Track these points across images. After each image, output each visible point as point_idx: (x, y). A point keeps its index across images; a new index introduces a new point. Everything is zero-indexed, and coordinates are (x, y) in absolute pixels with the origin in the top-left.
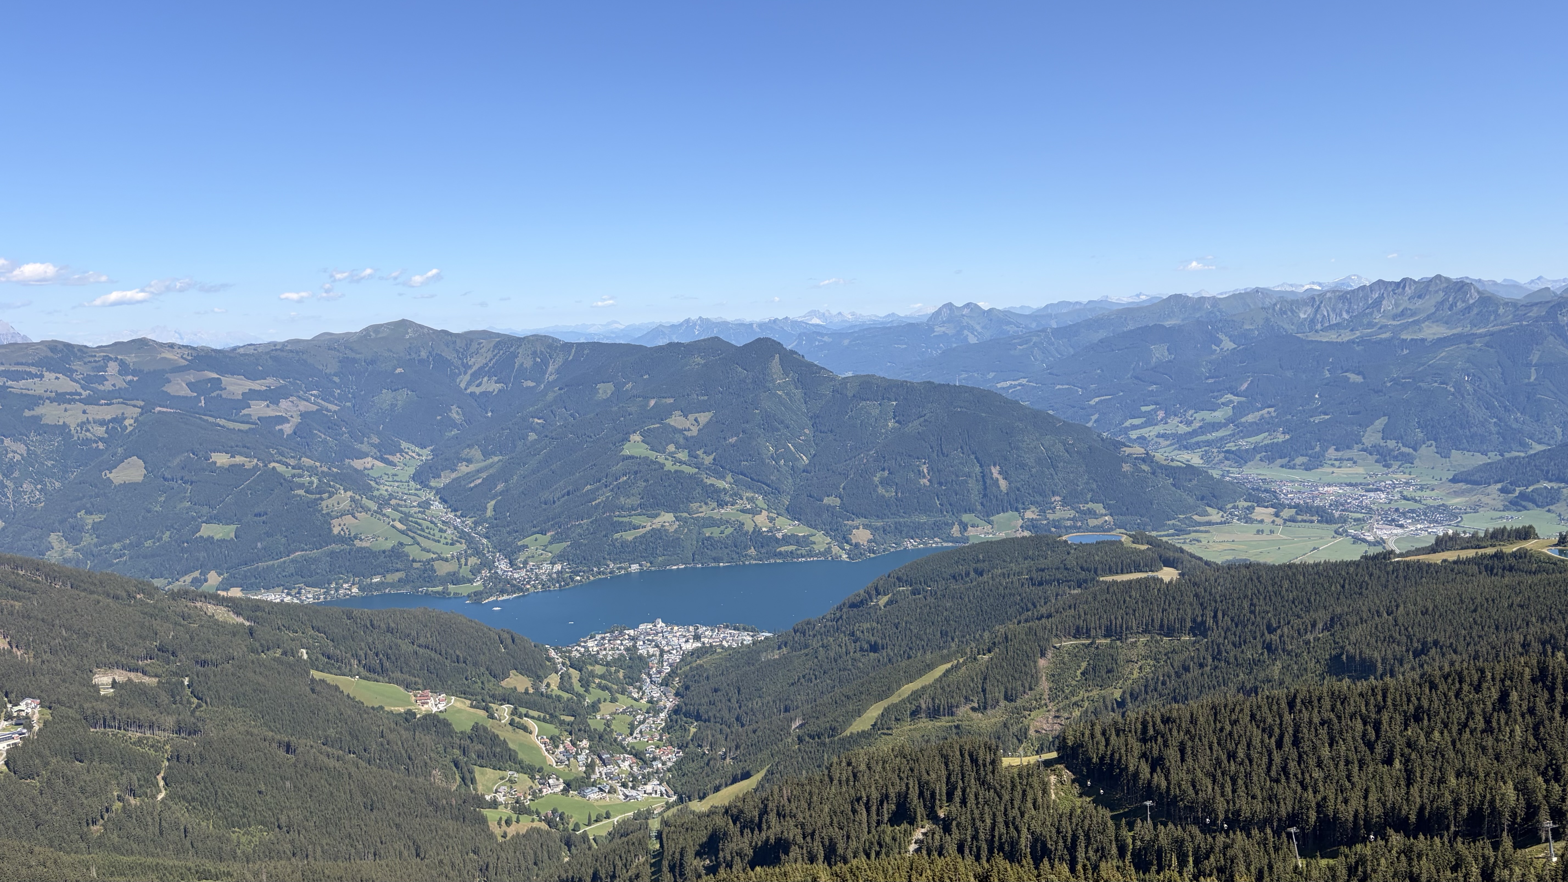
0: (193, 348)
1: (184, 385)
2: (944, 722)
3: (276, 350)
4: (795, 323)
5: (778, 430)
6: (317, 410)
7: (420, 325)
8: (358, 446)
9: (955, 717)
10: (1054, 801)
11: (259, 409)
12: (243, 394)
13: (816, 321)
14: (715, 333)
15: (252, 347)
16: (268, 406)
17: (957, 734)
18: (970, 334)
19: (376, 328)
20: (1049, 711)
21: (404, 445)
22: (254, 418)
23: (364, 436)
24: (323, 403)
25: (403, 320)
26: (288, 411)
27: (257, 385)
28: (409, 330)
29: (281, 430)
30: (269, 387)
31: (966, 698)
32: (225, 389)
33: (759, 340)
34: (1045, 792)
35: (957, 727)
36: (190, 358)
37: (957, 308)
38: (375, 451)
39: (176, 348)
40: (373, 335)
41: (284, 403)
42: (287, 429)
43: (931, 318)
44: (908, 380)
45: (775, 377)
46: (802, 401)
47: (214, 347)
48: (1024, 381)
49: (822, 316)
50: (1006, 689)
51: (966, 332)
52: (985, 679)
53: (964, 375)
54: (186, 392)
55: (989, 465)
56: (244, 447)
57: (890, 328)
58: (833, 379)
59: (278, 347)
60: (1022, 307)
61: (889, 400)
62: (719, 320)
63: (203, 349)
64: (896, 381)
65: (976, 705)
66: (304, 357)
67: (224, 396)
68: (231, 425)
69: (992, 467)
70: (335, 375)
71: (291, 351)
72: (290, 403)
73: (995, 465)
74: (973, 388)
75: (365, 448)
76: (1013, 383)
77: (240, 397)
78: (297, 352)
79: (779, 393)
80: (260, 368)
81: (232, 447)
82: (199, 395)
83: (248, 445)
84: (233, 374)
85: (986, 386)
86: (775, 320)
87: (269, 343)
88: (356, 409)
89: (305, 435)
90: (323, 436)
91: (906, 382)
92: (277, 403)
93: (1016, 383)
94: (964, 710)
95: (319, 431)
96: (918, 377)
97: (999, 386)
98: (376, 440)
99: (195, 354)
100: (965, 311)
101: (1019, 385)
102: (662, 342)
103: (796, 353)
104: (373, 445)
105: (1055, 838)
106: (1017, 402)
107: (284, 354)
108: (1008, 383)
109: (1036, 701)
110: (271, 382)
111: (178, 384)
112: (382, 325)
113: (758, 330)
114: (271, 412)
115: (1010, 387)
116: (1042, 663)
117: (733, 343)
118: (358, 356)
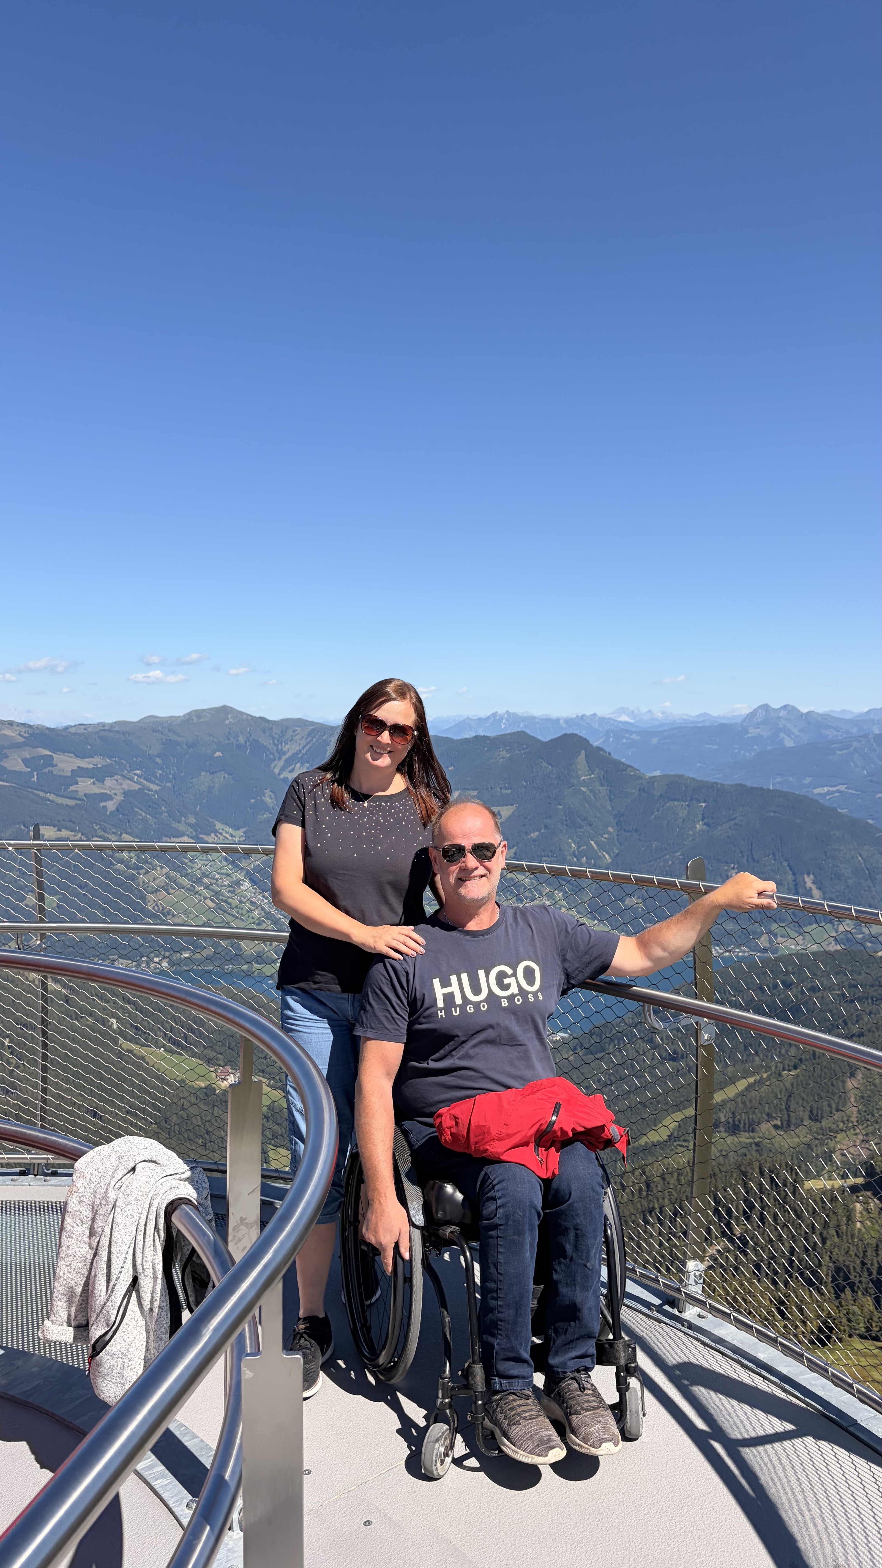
0: (30, 726)
1: (20, 761)
2: (744, 1138)
3: (105, 730)
4: (602, 720)
5: (581, 827)
6: (140, 789)
7: (239, 712)
8: (175, 825)
9: (755, 1134)
10: (860, 1230)
11: (85, 786)
12: (72, 771)
13: (624, 718)
14: (521, 727)
15: (83, 727)
16: (94, 783)
17: (757, 1151)
18: (785, 736)
19: (198, 713)
20: (856, 1134)
21: (219, 826)
22: (81, 794)
23: (182, 815)
24: (145, 782)
25: (224, 706)
26: (113, 789)
27: (85, 764)
28: (229, 716)
29: (105, 807)
30: (96, 765)
31: (768, 1115)
32: (56, 765)
33: (565, 736)
34: (850, 1219)
35: (757, 1144)
36: (26, 735)
37: (774, 709)
38: (191, 830)
39: (15, 725)
40: (195, 720)
41: (109, 782)
42: (111, 806)
43: (745, 719)
44: (719, 781)
45: (580, 773)
46: (607, 798)
47: (48, 725)
48: (842, 788)
49: (632, 714)
50: (811, 1107)
51: (782, 735)
52: (790, 1096)
53: (779, 779)
54: (21, 767)
55: (802, 874)
56: (71, 821)
57: (701, 728)
58: (640, 777)
59: (106, 728)
60: (843, 711)
61: (699, 801)
62: (525, 715)
63: (39, 728)
64: (707, 782)
65: (779, 1123)
66: (130, 738)
67: (55, 772)
68: (59, 800)
69: (806, 876)
70: (158, 756)
71: (118, 732)
72: (115, 782)
73: (808, 874)
74: (787, 793)
75: (182, 827)
76: (831, 789)
77: (69, 774)
78: (124, 733)
79: (583, 789)
80: (89, 747)
81: (59, 821)
82: (33, 770)
83: (74, 820)
84: (64, 752)
85: (803, 792)
86: (583, 717)
87: (99, 724)
88: (176, 789)
89: (127, 812)
90: (144, 814)
91: (717, 783)
92: (102, 781)
93: (834, 789)
94: (765, 1127)
95: (140, 809)
96: (730, 779)
97: (816, 791)
98: (192, 820)
99: (31, 732)
100: (782, 713)
101: (838, 791)
102: (468, 735)
103: (602, 750)
104: (189, 824)
105: (858, 1270)
106: (834, 809)
107: (112, 735)
108: (826, 789)
109: (843, 1122)
110: (98, 761)
111: (15, 759)
112: (203, 710)
113: (564, 725)
114: (96, 790)
115: (828, 793)
116: (850, 1084)
117: (539, 737)
118: (180, 739)
